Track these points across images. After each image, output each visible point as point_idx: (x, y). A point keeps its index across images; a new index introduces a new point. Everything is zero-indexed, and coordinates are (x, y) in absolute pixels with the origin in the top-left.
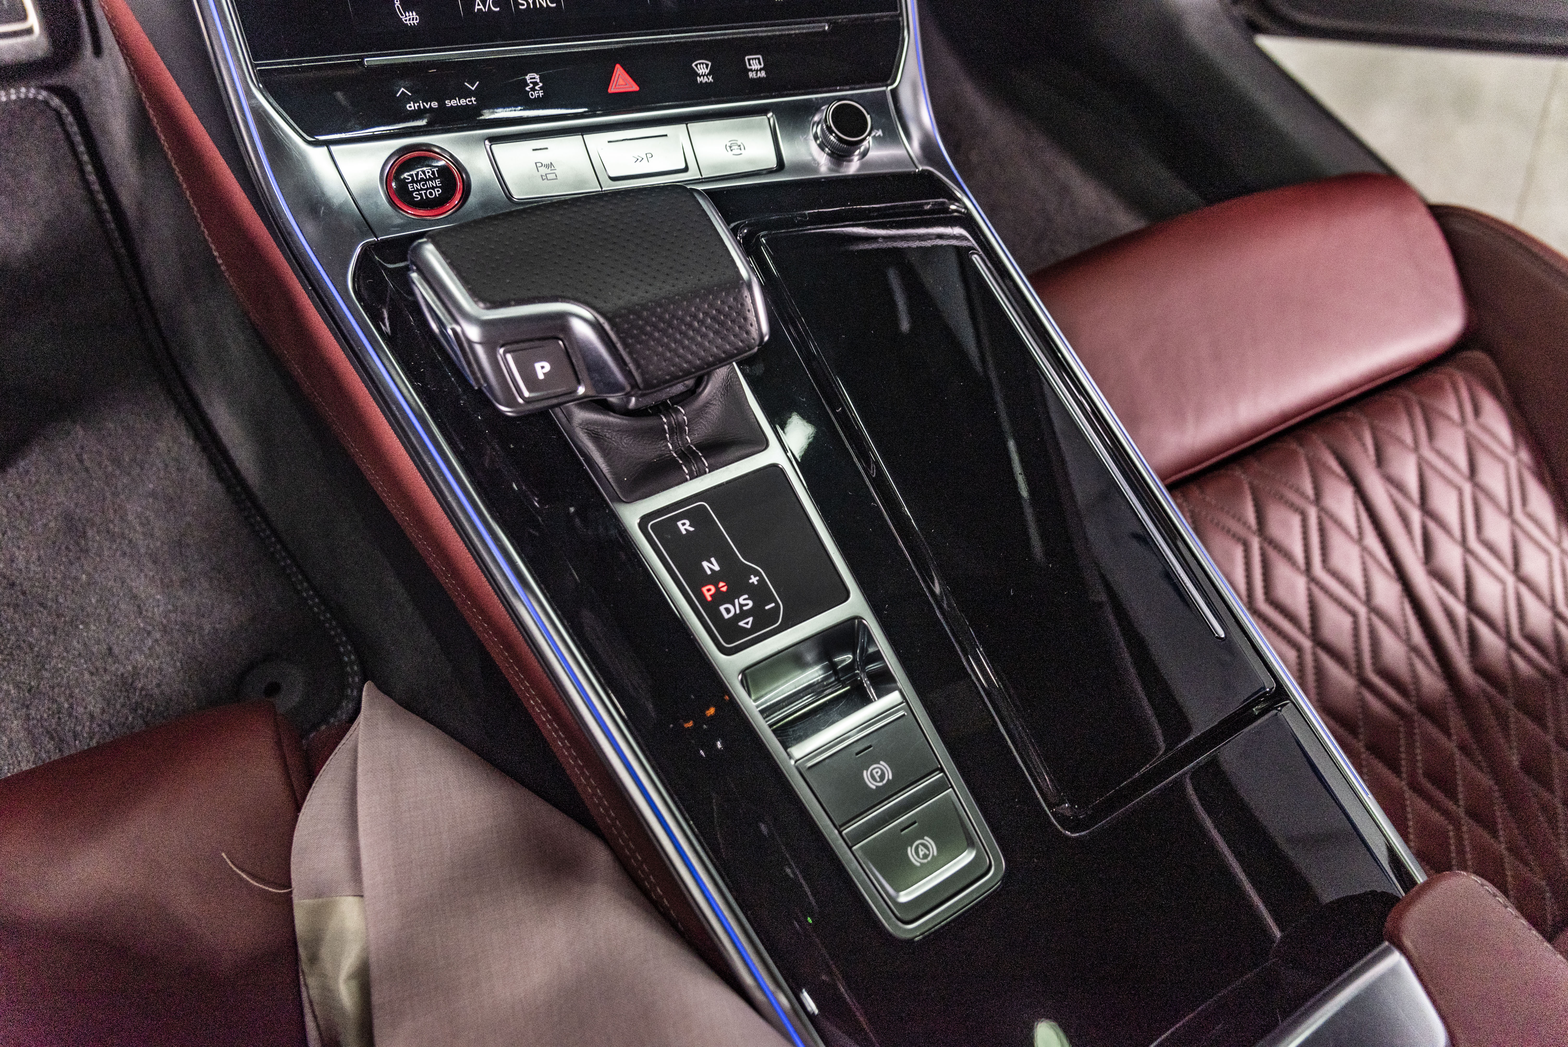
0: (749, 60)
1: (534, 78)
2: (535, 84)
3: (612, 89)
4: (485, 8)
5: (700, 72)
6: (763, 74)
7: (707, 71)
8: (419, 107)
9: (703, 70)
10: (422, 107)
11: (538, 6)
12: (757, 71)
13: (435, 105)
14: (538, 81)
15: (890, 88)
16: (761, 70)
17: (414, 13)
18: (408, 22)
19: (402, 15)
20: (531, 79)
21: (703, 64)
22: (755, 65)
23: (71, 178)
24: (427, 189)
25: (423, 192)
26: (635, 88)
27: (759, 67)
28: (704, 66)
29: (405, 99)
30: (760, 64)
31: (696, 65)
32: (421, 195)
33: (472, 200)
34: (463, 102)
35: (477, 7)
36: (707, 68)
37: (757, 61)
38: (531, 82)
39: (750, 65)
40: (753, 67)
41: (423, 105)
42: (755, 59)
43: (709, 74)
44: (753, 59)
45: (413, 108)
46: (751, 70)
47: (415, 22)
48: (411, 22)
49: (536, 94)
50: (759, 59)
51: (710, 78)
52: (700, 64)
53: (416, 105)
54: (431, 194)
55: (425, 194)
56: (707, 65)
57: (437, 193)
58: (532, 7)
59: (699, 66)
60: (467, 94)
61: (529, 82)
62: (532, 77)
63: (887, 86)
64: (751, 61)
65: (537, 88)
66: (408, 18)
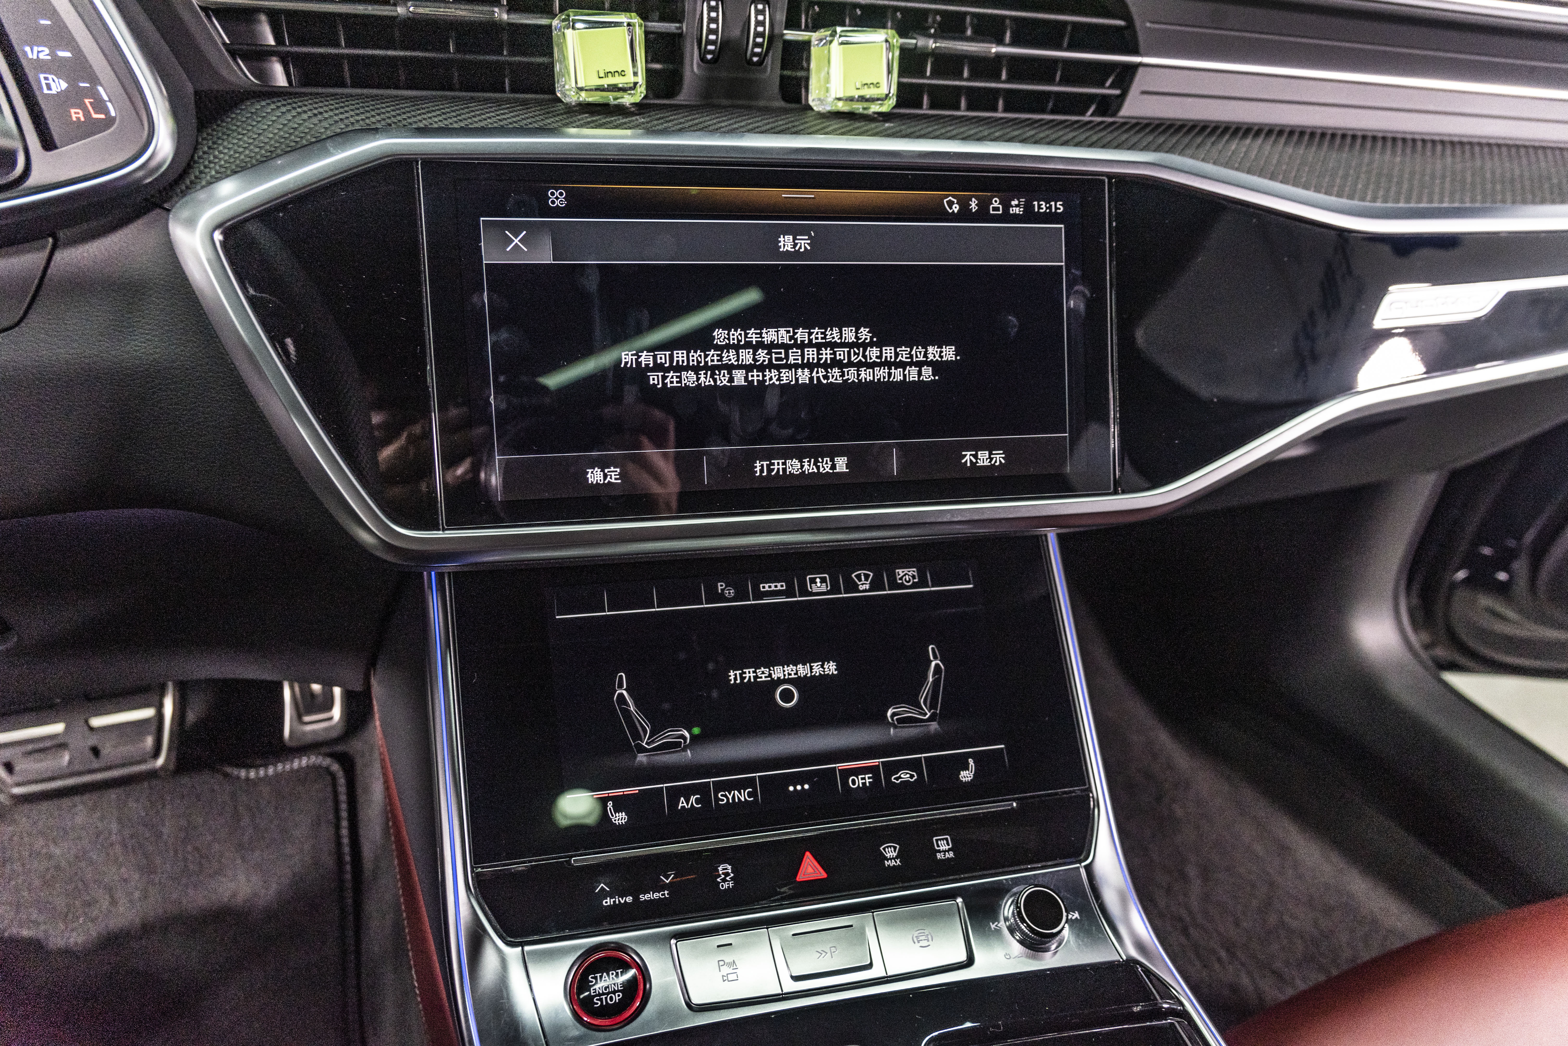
0: (937, 840)
1: (726, 869)
2: (727, 874)
3: (800, 877)
4: (688, 805)
5: (888, 855)
6: (951, 855)
7: (895, 854)
8: (614, 902)
9: (891, 854)
10: (617, 902)
11: (737, 801)
12: (945, 851)
13: (629, 899)
14: (730, 871)
15: (1083, 864)
16: (949, 850)
17: (624, 814)
18: (617, 822)
19: (613, 816)
20: (724, 869)
21: (890, 847)
22: (943, 846)
23: (327, 832)
24: (608, 994)
25: (604, 997)
26: (823, 875)
27: (947, 847)
28: (892, 849)
29: (604, 894)
30: (948, 845)
31: (884, 849)
32: (601, 1000)
33: (650, 1007)
34: (657, 895)
35: (680, 805)
36: (895, 851)
37: (945, 842)
38: (723, 874)
39: (938, 846)
40: (941, 848)
41: (619, 901)
42: (943, 839)
43: (897, 857)
44: (940, 840)
45: (609, 904)
46: (939, 851)
47: (623, 821)
48: (620, 821)
49: (726, 886)
50: (947, 839)
51: (898, 861)
52: (888, 847)
53: (612, 900)
54: (611, 999)
55: (606, 998)
56: (895, 848)
57: (617, 998)
58: (731, 801)
59: (887, 850)
60: (661, 888)
61: (721, 872)
62: (725, 868)
63: (1080, 862)
64: (939, 842)
65: (728, 878)
66: (617, 818)
